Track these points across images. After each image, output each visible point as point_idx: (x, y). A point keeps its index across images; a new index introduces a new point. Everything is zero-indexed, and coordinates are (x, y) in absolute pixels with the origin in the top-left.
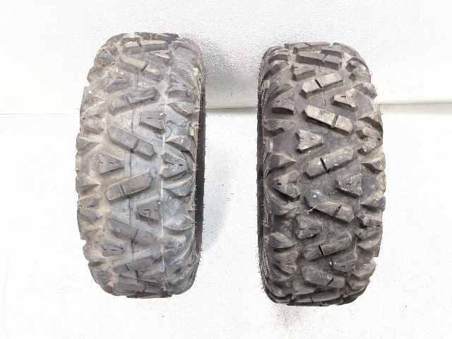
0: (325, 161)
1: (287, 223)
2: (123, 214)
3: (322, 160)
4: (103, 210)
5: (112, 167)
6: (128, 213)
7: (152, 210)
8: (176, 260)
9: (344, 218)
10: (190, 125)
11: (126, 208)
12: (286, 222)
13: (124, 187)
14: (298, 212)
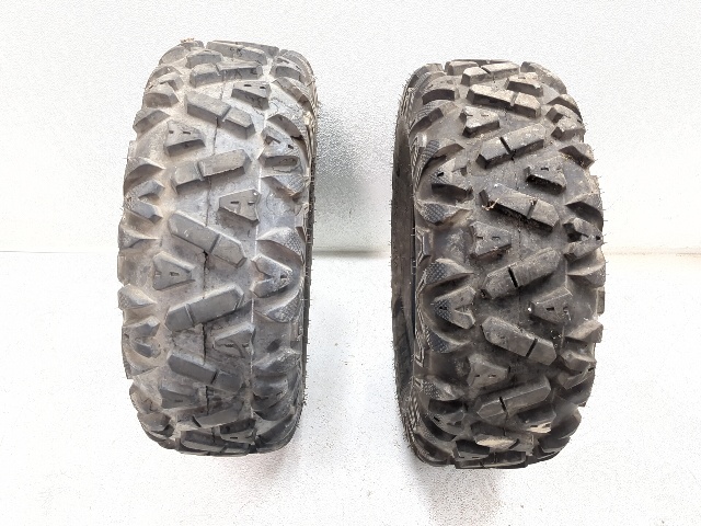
0: (506, 139)
1: (456, 237)
2: (198, 212)
3: (502, 140)
4: (165, 207)
5: (187, 138)
6: (204, 213)
7: (243, 203)
8: (274, 308)
9: (544, 219)
10: (304, 114)
11: (202, 204)
12: (453, 237)
13: (203, 165)
14: (471, 218)
